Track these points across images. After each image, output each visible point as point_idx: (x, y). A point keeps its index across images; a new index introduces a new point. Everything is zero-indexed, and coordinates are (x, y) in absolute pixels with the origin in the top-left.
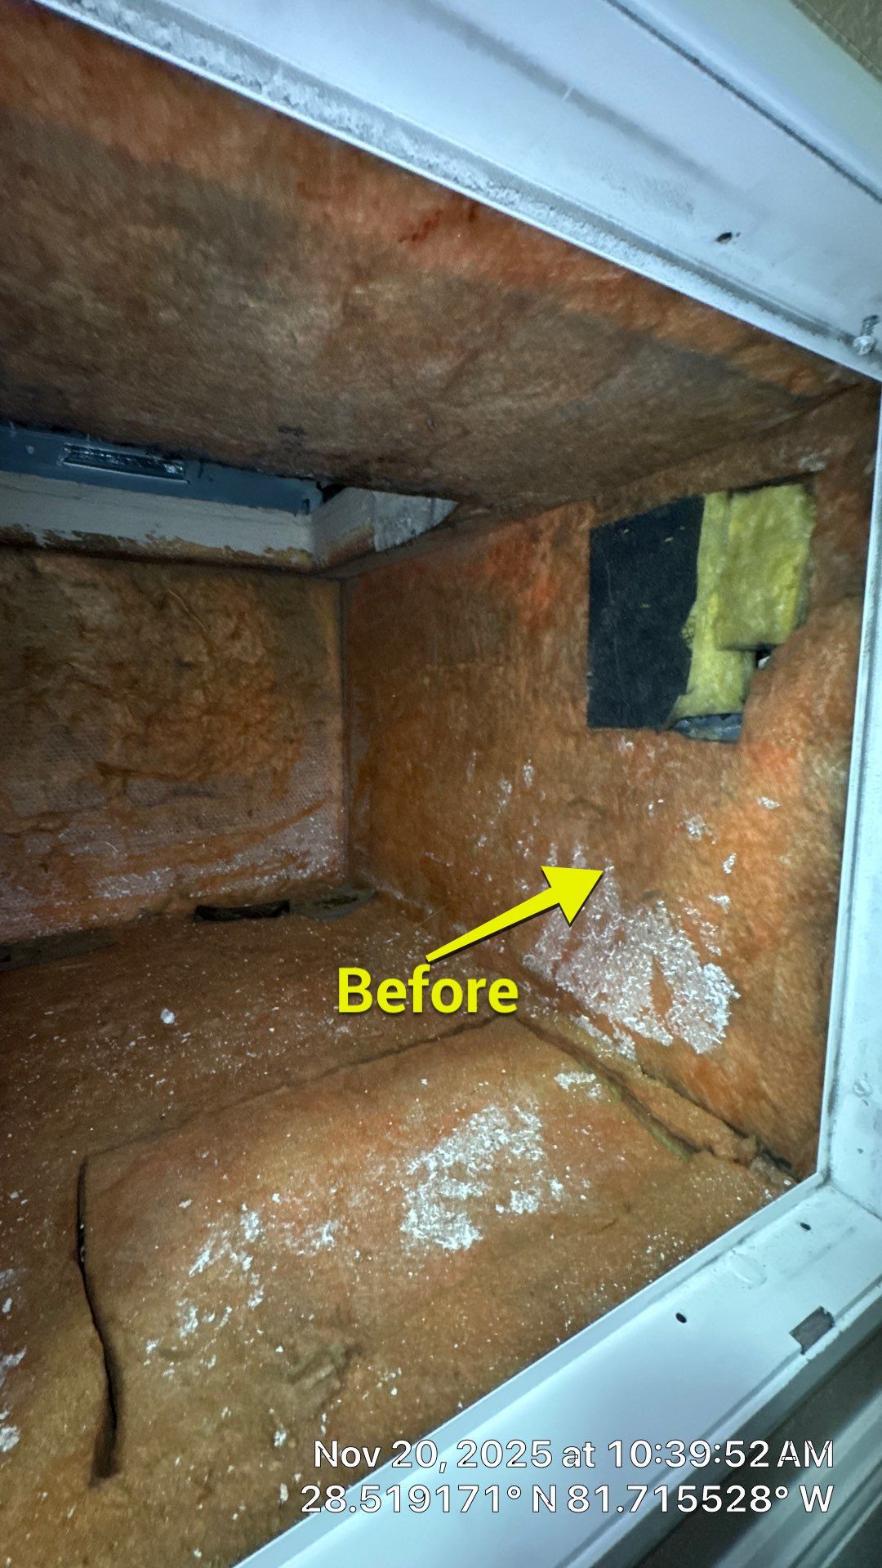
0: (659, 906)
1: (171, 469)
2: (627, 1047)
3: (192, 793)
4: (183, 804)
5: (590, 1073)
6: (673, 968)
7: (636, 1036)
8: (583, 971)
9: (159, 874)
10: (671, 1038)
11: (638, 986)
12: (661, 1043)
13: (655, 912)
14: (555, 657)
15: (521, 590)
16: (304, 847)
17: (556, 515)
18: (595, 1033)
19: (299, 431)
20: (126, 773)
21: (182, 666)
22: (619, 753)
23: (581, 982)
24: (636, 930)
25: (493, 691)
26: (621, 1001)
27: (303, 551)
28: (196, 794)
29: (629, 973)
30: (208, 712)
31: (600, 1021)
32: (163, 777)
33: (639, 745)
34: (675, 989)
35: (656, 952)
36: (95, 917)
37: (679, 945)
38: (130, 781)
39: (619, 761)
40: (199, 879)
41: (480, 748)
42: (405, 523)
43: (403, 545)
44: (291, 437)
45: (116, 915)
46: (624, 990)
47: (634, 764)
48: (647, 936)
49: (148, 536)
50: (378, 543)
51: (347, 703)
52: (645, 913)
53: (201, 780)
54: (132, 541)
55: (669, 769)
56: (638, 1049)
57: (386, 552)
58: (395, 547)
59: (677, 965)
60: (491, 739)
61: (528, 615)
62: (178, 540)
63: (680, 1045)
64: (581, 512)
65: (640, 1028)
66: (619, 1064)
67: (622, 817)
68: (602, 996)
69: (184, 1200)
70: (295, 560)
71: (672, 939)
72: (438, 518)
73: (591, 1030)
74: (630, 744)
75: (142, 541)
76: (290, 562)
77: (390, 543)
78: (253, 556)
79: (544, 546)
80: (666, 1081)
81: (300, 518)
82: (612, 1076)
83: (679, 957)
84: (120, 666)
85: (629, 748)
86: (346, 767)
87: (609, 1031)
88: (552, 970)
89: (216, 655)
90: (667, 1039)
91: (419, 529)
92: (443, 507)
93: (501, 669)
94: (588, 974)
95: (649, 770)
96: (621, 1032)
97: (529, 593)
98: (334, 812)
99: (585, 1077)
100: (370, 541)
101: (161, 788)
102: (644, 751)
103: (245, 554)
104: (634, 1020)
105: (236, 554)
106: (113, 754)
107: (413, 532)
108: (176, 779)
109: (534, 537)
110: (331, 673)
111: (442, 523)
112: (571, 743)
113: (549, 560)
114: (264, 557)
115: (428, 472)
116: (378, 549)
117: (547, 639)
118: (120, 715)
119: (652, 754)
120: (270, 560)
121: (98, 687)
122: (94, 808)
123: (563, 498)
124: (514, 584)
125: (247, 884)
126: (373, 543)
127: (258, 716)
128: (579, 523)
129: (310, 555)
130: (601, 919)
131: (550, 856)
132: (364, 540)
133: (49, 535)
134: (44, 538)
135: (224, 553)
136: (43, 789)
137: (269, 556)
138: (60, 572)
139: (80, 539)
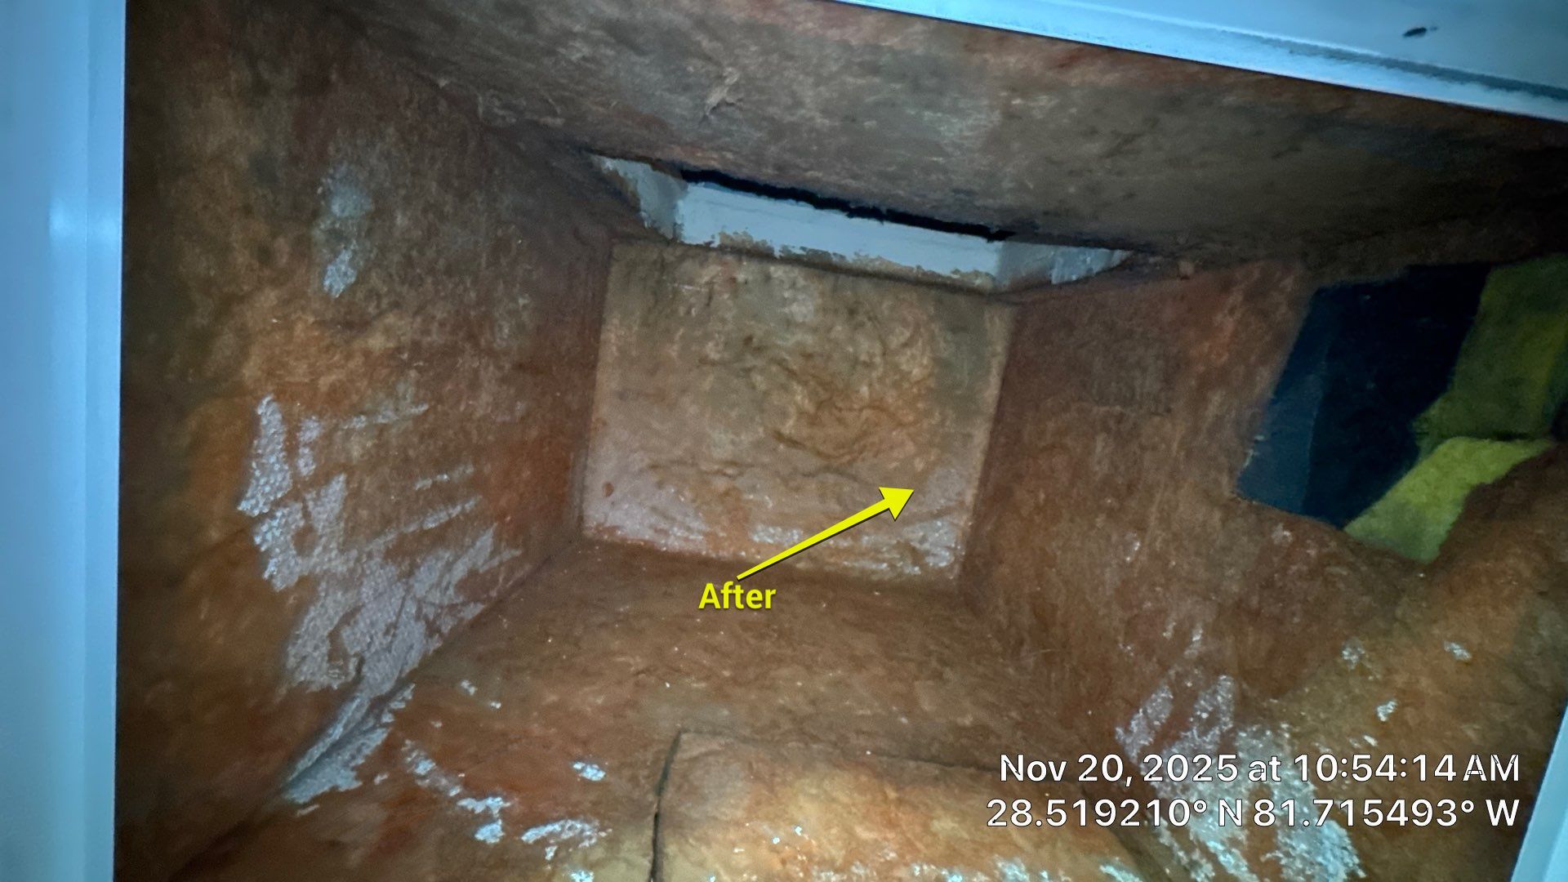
0: (1282, 729)
2: (1205, 875)
7: (1218, 867)
13: (1275, 734)
14: (1219, 419)
15: (1198, 341)
17: (1255, 270)
18: (1170, 843)
19: (969, 193)
22: (1270, 541)
25: (1143, 440)
27: (987, 275)
28: (842, 474)
29: (1228, 792)
31: (1179, 831)
33: (1299, 541)
34: (1280, 832)
37: (1298, 784)
39: (1271, 549)
41: (1116, 496)
42: (1084, 261)
43: (1078, 281)
44: (961, 197)
47: (1286, 558)
49: (855, 254)
50: (1055, 276)
52: (1261, 732)
55: (1333, 575)
57: (1061, 285)
58: (1069, 283)
61: (1201, 368)
62: (879, 258)
64: (1288, 268)
65: (1226, 860)
71: (1290, 773)
73: (1167, 838)
74: (1287, 533)
76: (973, 284)
77: (1066, 279)
79: (1236, 297)
81: (994, 245)
83: (1293, 796)
85: (1285, 537)
86: (983, 482)
87: (1188, 849)
88: (1138, 754)
91: (1097, 268)
92: (1119, 255)
93: (1157, 420)
95: (1305, 568)
96: (1201, 855)
97: (1206, 345)
98: (964, 520)
100: (1047, 276)
102: (1304, 546)
104: (1221, 848)
105: (924, 274)
107: (1091, 270)
109: (1226, 288)
110: (991, 392)
111: (1118, 266)
112: (1217, 515)
113: (1238, 315)
114: (949, 278)
115: (1094, 225)
116: (1054, 282)
117: (1216, 398)
119: (1312, 552)
120: (955, 280)
123: (1262, 253)
124: (1191, 333)
125: (867, 565)
126: (1051, 275)
127: (911, 418)
130: (1207, 719)
131: (1165, 630)
132: (1042, 274)
133: (785, 249)
134: (780, 251)
135: (914, 271)
136: (733, 442)
137: (955, 277)
138: (785, 277)
139: (805, 253)
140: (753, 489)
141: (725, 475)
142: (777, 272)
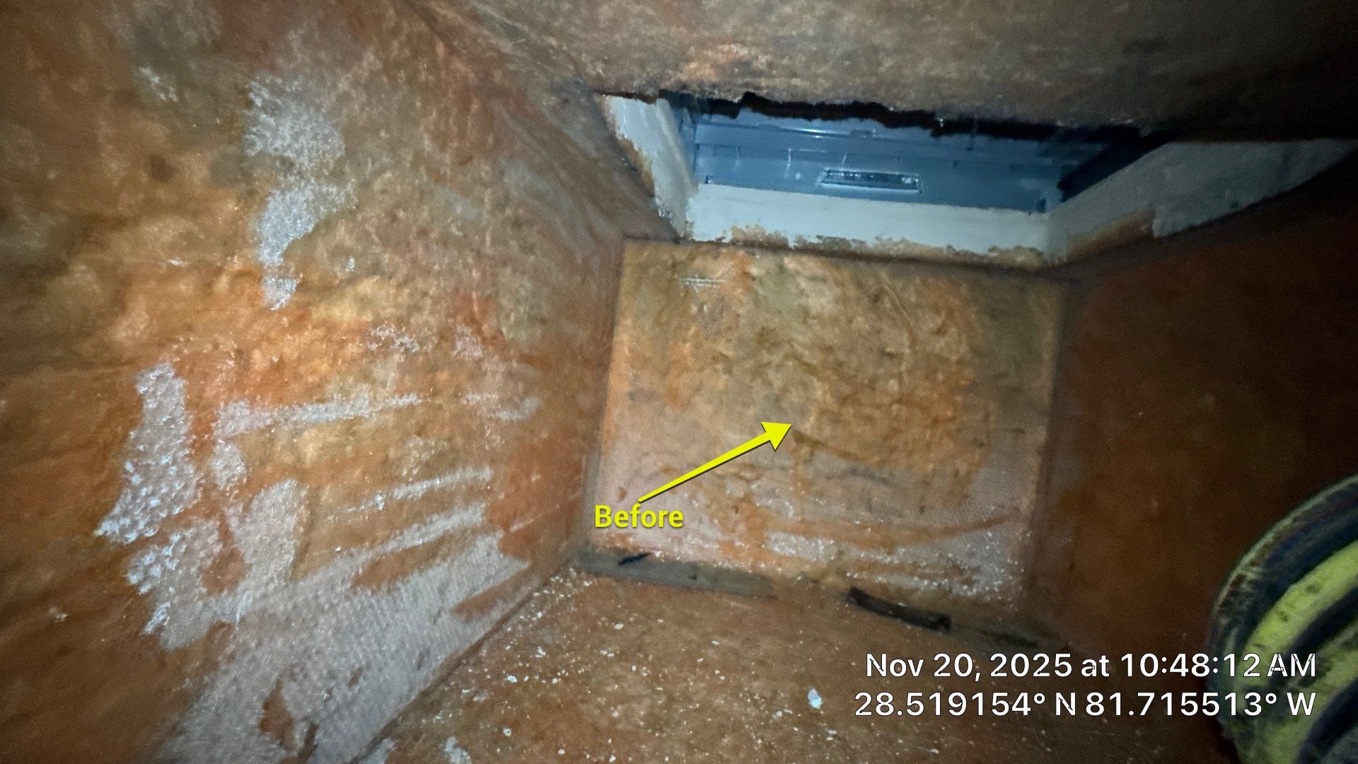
3: (868, 475)
4: (859, 484)
9: (823, 544)
20: (816, 444)
21: (884, 355)
27: (1032, 250)
28: (871, 477)
30: (899, 401)
32: (845, 455)
36: (764, 565)
38: (817, 453)
40: (859, 560)
45: (780, 569)
53: (880, 465)
54: (862, 243)
62: (903, 241)
70: (1020, 258)
75: (871, 244)
76: (1015, 261)
78: (974, 255)
81: (1034, 217)
84: (828, 349)
89: (918, 348)
101: (842, 464)
103: (965, 254)
105: (957, 254)
106: (808, 426)
108: (857, 459)
114: (986, 257)
118: (820, 392)
121: (808, 366)
122: (783, 468)
129: (1041, 254)
133: (800, 239)
134: (794, 241)
135: (945, 253)
137: (993, 255)
138: (800, 268)
139: (821, 242)
140: (771, 493)
141: (742, 478)
142: (790, 263)
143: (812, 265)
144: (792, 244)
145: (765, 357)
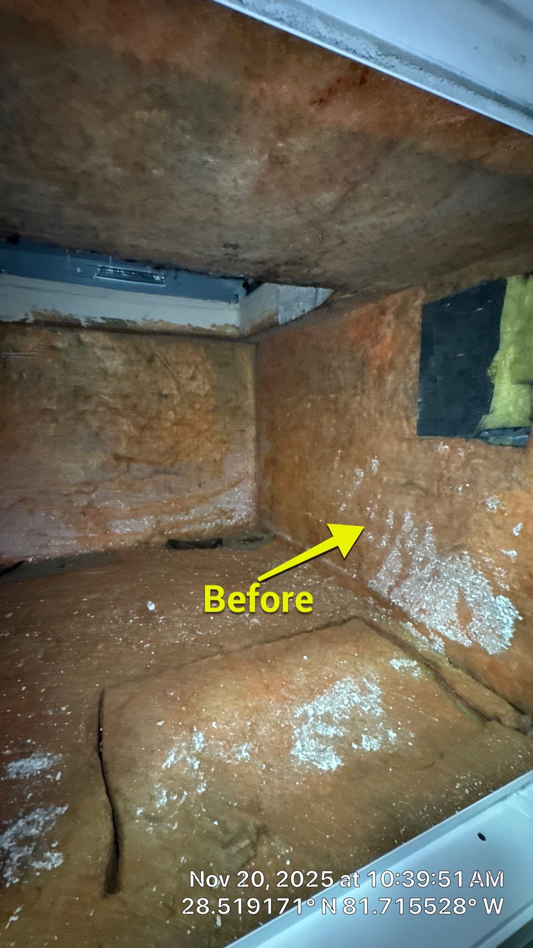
0: (464, 555)
1: (158, 278)
2: (439, 645)
3: (166, 472)
4: (161, 478)
5: (413, 660)
6: (473, 596)
7: (445, 638)
8: (409, 594)
9: (147, 520)
10: (471, 642)
11: (447, 606)
12: (463, 646)
13: (461, 558)
14: (395, 390)
15: (373, 346)
16: (231, 506)
17: (398, 297)
18: (416, 634)
19: (236, 247)
20: (130, 459)
21: (162, 396)
22: (438, 453)
23: (407, 601)
24: (447, 570)
25: (353, 412)
26: (436, 614)
27: (234, 326)
28: (168, 473)
29: (442, 597)
30: (176, 424)
31: (420, 626)
32: (150, 463)
33: (452, 448)
34: (474, 610)
35: (461, 585)
36: (111, 544)
37: (478, 581)
38: (132, 464)
39: (439, 458)
40: (170, 523)
41: (343, 448)
42: (298, 306)
43: (296, 319)
44: (230, 250)
45: (123, 543)
46: (437, 608)
47: (448, 461)
48: (455, 573)
49: (143, 319)
50: (281, 319)
51: (259, 419)
52: (454, 559)
53: (172, 465)
54: (134, 322)
55: (475, 464)
56: (445, 646)
57: (286, 324)
58: (292, 321)
59: (476, 594)
60: (351, 442)
61: (377, 363)
62: (161, 321)
63: (476, 648)
64: (416, 294)
65: (449, 634)
66: (433, 656)
67: (439, 495)
68: (422, 611)
69: (160, 721)
70: (229, 331)
71: (474, 577)
72: (320, 301)
73: (414, 632)
74: (447, 447)
75: (140, 323)
76: (226, 333)
77: (288, 319)
78: (203, 329)
79: (389, 317)
80: (466, 670)
81: (232, 306)
82: (428, 663)
83: (478, 589)
84: (126, 397)
85: (446, 449)
86: (257, 458)
87: (426, 634)
88: (387, 591)
89: (181, 390)
90: (467, 643)
91: (307, 309)
92: (323, 293)
93: (358, 398)
94: (413, 596)
95: (459, 464)
96: (434, 635)
97: (378, 348)
98: (250, 485)
99: (410, 663)
100: (275, 318)
101: (148, 469)
102: (457, 452)
103: (199, 329)
104: (444, 628)
105: (194, 329)
106: (122, 449)
107: (304, 311)
108: (158, 464)
109: (383, 312)
110: (249, 401)
111: (322, 305)
112: (405, 446)
113: (393, 326)
114: (210, 330)
115: (316, 271)
116: (280, 323)
117: (390, 378)
118: (126, 426)
119: (462, 454)
120: (214, 332)
121: (115, 409)
122: (112, 480)
123: (405, 285)
124: (367, 342)
125: (197, 527)
126: (277, 319)
127: (205, 427)
128: (415, 301)
129: (238, 328)
130: (423, 561)
131: (388, 518)
132: (271, 317)
133: (89, 320)
134: (85, 322)
135: (187, 328)
136: (84, 468)
137: (214, 329)
138: (94, 341)
139: (105, 322)
140: (106, 498)
141: (83, 493)
142: (86, 337)
143: (102, 338)
144: (84, 324)
145: (82, 407)
